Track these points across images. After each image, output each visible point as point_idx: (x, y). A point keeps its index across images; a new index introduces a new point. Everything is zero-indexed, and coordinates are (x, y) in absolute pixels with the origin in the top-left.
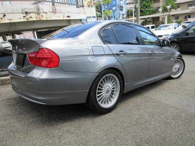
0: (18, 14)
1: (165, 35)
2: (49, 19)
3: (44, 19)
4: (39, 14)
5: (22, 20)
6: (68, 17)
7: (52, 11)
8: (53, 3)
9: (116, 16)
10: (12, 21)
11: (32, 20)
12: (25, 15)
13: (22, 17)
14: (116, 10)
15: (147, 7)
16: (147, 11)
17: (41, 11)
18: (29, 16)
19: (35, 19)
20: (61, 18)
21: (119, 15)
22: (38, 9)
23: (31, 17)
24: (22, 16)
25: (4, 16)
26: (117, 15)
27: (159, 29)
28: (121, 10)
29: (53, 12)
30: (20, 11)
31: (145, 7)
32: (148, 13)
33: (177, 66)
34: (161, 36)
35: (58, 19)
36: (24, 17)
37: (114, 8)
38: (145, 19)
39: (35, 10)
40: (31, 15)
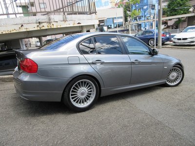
0: (33, 24)
1: (191, 38)
2: (59, 27)
3: (55, 27)
4: (50, 23)
5: (36, 29)
6: (79, 23)
7: (62, 20)
8: (64, 13)
9: (147, 16)
10: (28, 30)
11: (44, 28)
12: (38, 24)
13: (36, 27)
14: (147, 9)
15: (181, 5)
16: (181, 10)
17: (52, 20)
18: (41, 25)
19: (46, 28)
20: (72, 25)
21: (150, 15)
22: (50, 19)
23: (43, 26)
24: (36, 25)
25: (22, 26)
26: (147, 14)
27: (186, 31)
28: (152, 9)
29: (64, 21)
30: (35, 21)
31: (179, 5)
32: (182, 12)
33: (174, 74)
34: (186, 39)
35: (68, 26)
36: (38, 26)
37: (145, 7)
38: (179, 18)
39: (47, 20)
40: (43, 24)
